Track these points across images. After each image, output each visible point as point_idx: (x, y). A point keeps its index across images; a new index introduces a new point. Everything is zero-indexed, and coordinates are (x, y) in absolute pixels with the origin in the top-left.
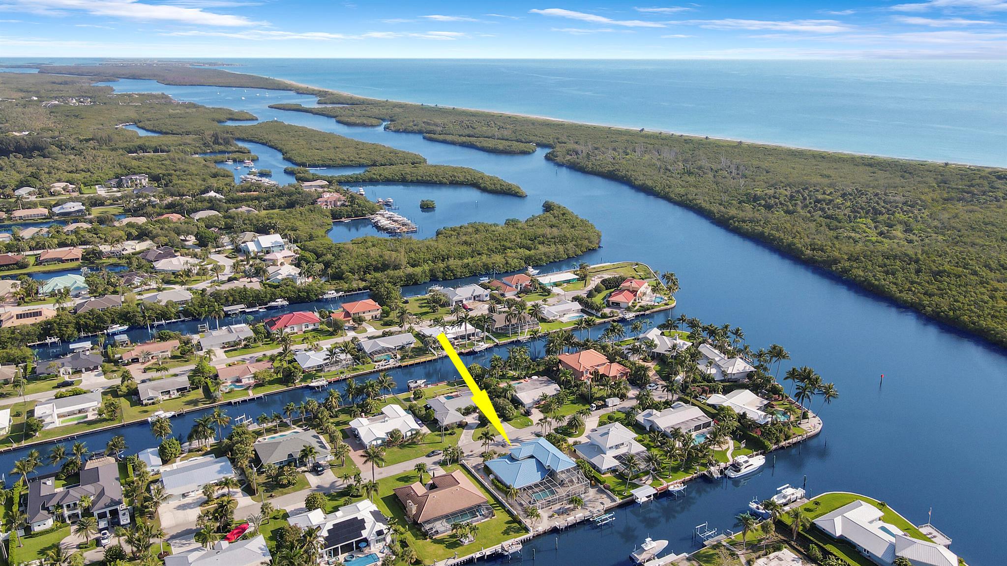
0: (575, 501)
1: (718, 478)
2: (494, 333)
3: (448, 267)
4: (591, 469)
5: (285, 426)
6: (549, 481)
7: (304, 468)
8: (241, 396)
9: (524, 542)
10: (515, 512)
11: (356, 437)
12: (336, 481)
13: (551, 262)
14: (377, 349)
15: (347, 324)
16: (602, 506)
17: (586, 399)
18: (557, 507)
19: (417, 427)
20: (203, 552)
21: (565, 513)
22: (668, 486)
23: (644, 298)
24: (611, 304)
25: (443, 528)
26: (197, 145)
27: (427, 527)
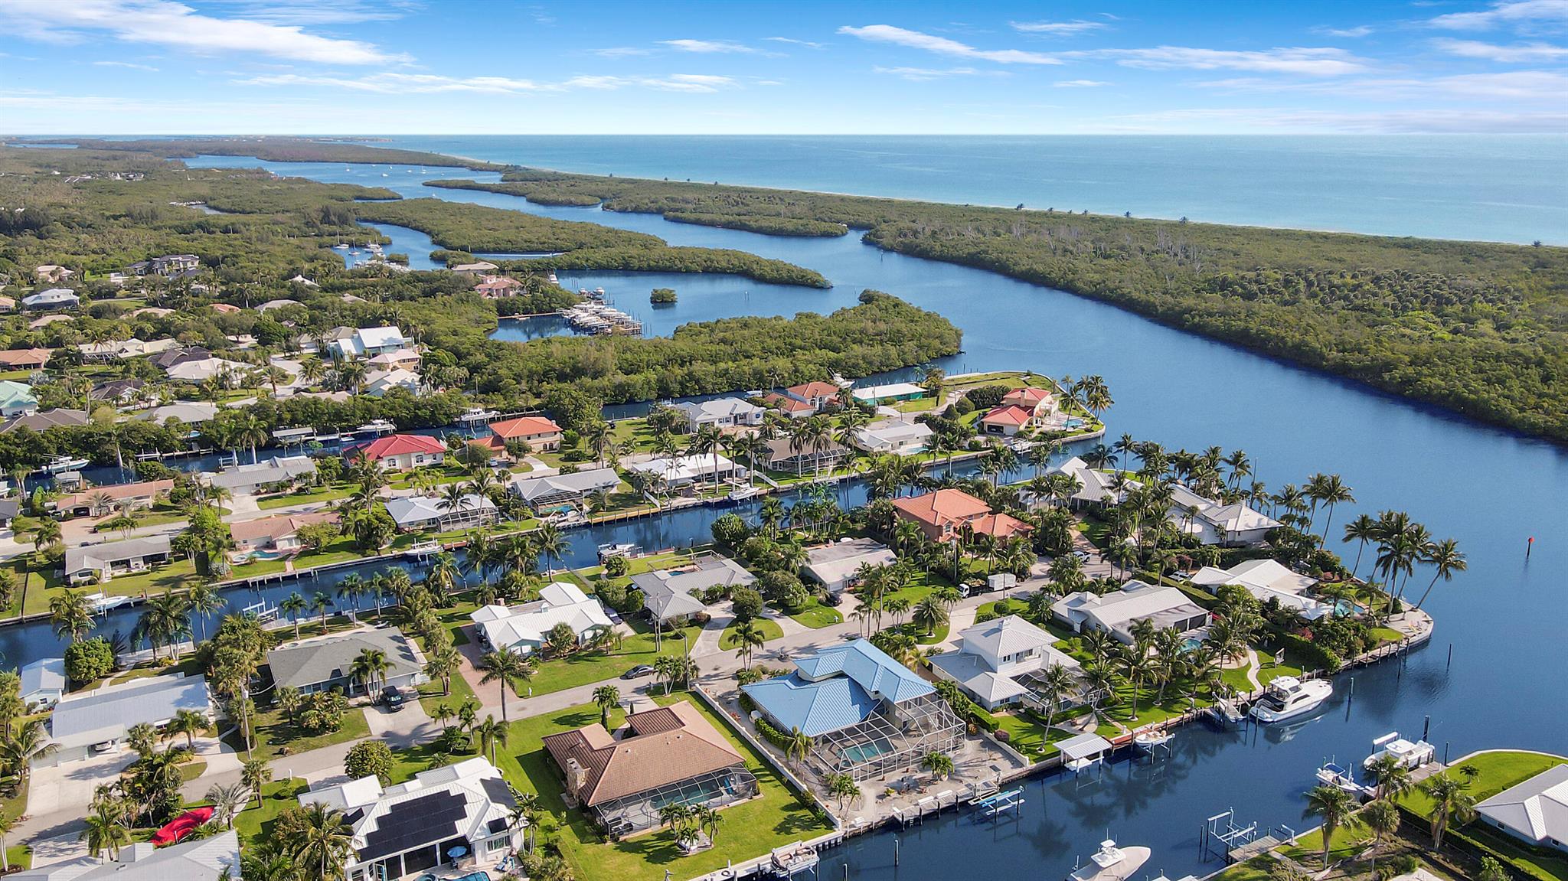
0: (935, 763)
1: (1237, 720)
2: (768, 472)
3: (690, 374)
4: (967, 700)
5: (346, 622)
6: (878, 723)
7: (363, 699)
8: (269, 571)
9: (823, 850)
10: (805, 787)
11: (481, 641)
12: (426, 724)
13: (874, 373)
14: (545, 493)
15: (498, 458)
16: (995, 774)
17: (948, 577)
18: (895, 776)
19: (607, 622)
20: (92, 867)
21: (914, 788)
22: (1133, 737)
23: (1047, 420)
24: (986, 428)
25: (644, 820)
26: (294, 225)
27: (609, 816)
